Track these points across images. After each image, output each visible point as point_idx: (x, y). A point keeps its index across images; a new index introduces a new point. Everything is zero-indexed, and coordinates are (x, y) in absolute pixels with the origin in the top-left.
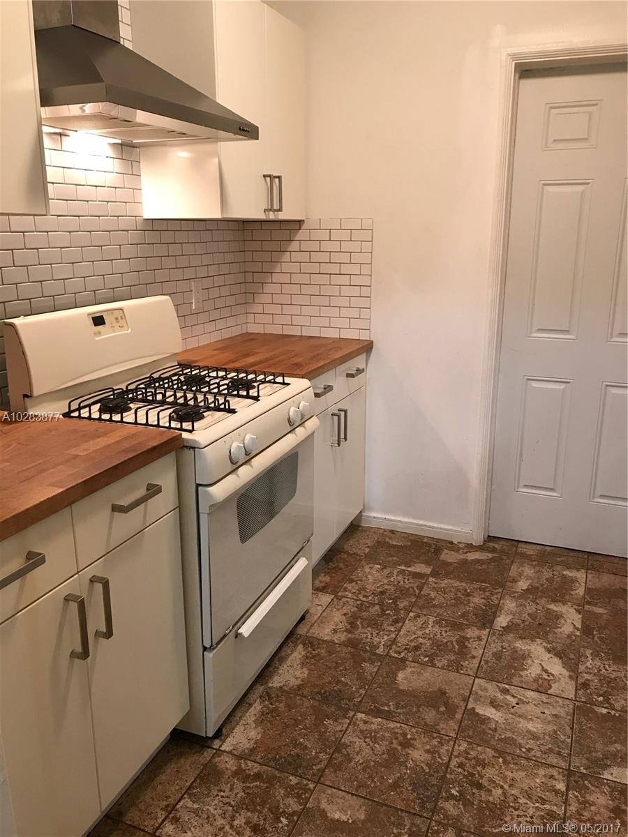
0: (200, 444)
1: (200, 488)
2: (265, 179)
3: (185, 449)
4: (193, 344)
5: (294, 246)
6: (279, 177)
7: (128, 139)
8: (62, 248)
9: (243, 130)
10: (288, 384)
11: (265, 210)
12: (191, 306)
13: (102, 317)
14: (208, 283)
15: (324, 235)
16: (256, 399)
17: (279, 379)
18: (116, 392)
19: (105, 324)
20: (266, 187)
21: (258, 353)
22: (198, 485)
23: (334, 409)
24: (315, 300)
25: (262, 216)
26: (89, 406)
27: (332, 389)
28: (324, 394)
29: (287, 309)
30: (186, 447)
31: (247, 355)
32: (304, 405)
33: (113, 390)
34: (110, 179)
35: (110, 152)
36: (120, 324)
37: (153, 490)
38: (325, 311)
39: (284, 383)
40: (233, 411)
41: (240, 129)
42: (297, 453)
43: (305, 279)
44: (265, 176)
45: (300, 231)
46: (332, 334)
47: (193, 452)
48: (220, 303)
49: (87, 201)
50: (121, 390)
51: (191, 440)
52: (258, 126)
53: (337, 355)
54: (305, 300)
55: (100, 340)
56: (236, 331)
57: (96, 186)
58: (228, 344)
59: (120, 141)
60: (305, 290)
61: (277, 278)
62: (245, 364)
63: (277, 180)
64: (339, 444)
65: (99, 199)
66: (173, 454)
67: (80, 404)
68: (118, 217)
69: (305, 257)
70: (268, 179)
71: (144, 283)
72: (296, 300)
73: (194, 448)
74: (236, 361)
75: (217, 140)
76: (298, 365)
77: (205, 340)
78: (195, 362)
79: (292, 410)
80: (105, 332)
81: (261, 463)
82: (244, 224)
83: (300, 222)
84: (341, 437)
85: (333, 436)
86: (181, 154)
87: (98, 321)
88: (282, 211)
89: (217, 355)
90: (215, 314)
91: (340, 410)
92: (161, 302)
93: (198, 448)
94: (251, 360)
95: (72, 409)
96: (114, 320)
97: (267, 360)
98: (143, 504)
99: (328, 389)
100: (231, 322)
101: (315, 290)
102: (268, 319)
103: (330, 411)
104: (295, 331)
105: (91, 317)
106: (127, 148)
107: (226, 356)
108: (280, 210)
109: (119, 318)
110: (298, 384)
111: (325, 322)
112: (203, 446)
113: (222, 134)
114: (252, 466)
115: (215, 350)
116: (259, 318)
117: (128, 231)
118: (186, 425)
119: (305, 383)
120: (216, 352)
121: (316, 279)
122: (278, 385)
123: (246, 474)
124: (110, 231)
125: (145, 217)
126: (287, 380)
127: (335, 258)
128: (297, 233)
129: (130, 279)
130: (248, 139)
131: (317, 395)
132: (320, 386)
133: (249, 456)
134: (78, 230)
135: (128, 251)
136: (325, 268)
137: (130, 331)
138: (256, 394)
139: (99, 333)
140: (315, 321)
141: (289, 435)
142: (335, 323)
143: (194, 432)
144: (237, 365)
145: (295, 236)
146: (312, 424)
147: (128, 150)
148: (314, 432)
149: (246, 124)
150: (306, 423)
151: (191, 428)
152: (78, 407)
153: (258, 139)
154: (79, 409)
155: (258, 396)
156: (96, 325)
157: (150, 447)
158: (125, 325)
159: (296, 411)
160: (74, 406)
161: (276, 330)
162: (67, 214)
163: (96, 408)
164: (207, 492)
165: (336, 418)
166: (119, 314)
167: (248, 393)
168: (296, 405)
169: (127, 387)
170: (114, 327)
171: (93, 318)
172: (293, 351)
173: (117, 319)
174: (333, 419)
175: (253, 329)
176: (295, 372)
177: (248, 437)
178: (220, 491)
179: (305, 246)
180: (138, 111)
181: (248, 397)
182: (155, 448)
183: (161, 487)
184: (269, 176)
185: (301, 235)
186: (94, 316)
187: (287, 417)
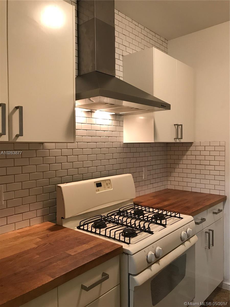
0: (131, 253)
1: (130, 276)
2: (175, 127)
3: (124, 254)
4: (142, 193)
5: (189, 153)
6: (181, 125)
7: (117, 112)
8: (88, 155)
9: (163, 106)
10: (182, 218)
11: (175, 139)
12: (142, 178)
13: (101, 183)
14: (150, 168)
15: (203, 148)
16: (165, 226)
17: (178, 215)
18: (102, 217)
19: (101, 186)
20: (175, 129)
21: (170, 200)
22: (129, 274)
23: (206, 229)
24: (198, 176)
25: (173, 141)
26: (88, 224)
27: (205, 220)
28: (201, 222)
29: (185, 180)
30: (125, 253)
31: (165, 200)
32: (190, 231)
33: (102, 216)
34: (110, 128)
35: (110, 118)
36: (108, 186)
37: (105, 277)
38: (202, 181)
39: (180, 218)
40: (152, 233)
41: (162, 106)
42: (186, 254)
43: (194, 167)
44: (175, 125)
45: (191, 147)
46: (207, 192)
47: (127, 256)
48: (155, 176)
49: (100, 137)
50: (104, 217)
51: (127, 250)
52: (170, 104)
53: (208, 203)
54: (194, 176)
55: (98, 193)
56: (162, 188)
57: (104, 131)
58: (157, 195)
59: (114, 114)
60: (194, 171)
61: (181, 166)
62: (163, 205)
63: (180, 126)
64: (209, 248)
65: (105, 136)
66: (118, 257)
67: (84, 223)
68: (113, 142)
69: (193, 157)
70: (176, 126)
71: (122, 168)
72: (189, 176)
73: (128, 254)
74: (159, 203)
75: (153, 111)
76: (188, 208)
77: (148, 192)
78: (142, 202)
79: (183, 233)
80: (102, 190)
81: (165, 261)
82: (167, 144)
83: (191, 143)
84: (210, 243)
85: (206, 243)
86: (141, 118)
87: (99, 185)
88: (182, 139)
89: (151, 199)
90: (153, 181)
91: (210, 230)
92: (128, 176)
93: (130, 255)
94: (166, 203)
95: (81, 225)
96: (106, 185)
97: (174, 204)
98: (100, 284)
99: (203, 220)
100: (160, 184)
101: (198, 172)
102: (177, 183)
103: (204, 230)
104: (189, 189)
105: (95, 183)
106: (118, 116)
107: (155, 200)
108: (182, 138)
109: (108, 184)
110: (187, 218)
111: (203, 186)
112: (133, 254)
113: (156, 108)
114: (159, 264)
115: (151, 197)
116: (173, 183)
117: (116, 148)
118: (127, 239)
119: (190, 218)
120: (152, 198)
121: (198, 167)
122: (177, 218)
123: (156, 268)
124: (109, 148)
125: (124, 142)
126: (182, 216)
127: (207, 158)
128: (190, 148)
129: (116, 167)
130: (166, 110)
131: (197, 223)
132: (199, 218)
133: (158, 258)
134: (96, 148)
135: (116, 155)
136: (202, 162)
137: (112, 189)
138: (165, 223)
139: (99, 190)
140: (198, 185)
141: (181, 245)
142: (207, 186)
143: (129, 245)
144: (159, 206)
145: (189, 149)
146: (194, 239)
147: (118, 117)
148: (195, 243)
149: (165, 104)
150: (191, 239)
151: (129, 242)
152: (83, 224)
153: (170, 109)
154: (84, 225)
155: (166, 224)
156: (97, 187)
157: (104, 254)
158: (111, 187)
159: (185, 233)
160: (82, 223)
161: (180, 188)
162: (91, 142)
163: (90, 225)
164: (134, 279)
165: (207, 234)
166: (108, 182)
167: (161, 222)
168: (185, 230)
169: (107, 215)
170: (105, 187)
171: (96, 184)
172: (187, 199)
173: (107, 184)
174: (206, 234)
175: (170, 187)
176: (186, 212)
177: (158, 248)
178: (140, 279)
179: (194, 153)
180: (124, 101)
181: (161, 224)
182: (107, 254)
183: (109, 275)
184: (177, 125)
185: (192, 148)
186: (97, 183)
187: (180, 236)
